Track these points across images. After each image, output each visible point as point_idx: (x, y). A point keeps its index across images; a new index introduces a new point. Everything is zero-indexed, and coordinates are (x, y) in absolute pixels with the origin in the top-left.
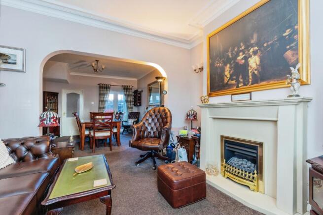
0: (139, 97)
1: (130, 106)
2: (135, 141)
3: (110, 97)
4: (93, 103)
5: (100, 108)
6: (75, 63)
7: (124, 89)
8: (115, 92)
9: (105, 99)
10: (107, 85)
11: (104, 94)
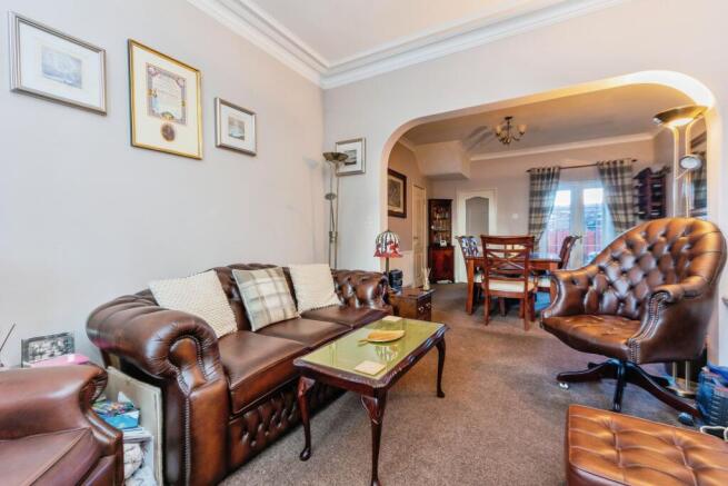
0: (654, 190)
1: (623, 219)
2: (559, 315)
3: (560, 198)
4: (515, 216)
5: (531, 227)
6: (471, 136)
7: (602, 172)
8: (577, 184)
9: (545, 204)
10: (549, 169)
11: (542, 194)
